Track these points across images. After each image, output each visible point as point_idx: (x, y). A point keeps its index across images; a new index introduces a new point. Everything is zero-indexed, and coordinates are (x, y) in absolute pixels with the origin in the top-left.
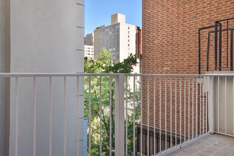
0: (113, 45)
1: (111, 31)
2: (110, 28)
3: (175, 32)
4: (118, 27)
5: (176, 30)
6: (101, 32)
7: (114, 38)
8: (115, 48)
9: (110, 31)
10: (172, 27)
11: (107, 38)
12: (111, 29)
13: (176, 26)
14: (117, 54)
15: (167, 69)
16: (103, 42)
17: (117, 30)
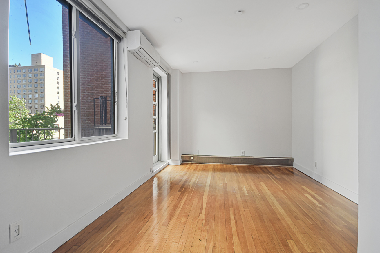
0: (35, 90)
1: (31, 73)
2: (29, 70)
3: (94, 92)
4: (42, 70)
5: (95, 91)
6: (14, 72)
7: (36, 82)
8: (39, 94)
9: (29, 73)
10: (92, 87)
11: (25, 81)
12: (31, 71)
13: (96, 87)
14: (41, 102)
15: (88, 122)
16: (18, 85)
17: (40, 74)
